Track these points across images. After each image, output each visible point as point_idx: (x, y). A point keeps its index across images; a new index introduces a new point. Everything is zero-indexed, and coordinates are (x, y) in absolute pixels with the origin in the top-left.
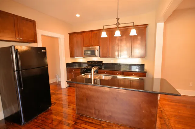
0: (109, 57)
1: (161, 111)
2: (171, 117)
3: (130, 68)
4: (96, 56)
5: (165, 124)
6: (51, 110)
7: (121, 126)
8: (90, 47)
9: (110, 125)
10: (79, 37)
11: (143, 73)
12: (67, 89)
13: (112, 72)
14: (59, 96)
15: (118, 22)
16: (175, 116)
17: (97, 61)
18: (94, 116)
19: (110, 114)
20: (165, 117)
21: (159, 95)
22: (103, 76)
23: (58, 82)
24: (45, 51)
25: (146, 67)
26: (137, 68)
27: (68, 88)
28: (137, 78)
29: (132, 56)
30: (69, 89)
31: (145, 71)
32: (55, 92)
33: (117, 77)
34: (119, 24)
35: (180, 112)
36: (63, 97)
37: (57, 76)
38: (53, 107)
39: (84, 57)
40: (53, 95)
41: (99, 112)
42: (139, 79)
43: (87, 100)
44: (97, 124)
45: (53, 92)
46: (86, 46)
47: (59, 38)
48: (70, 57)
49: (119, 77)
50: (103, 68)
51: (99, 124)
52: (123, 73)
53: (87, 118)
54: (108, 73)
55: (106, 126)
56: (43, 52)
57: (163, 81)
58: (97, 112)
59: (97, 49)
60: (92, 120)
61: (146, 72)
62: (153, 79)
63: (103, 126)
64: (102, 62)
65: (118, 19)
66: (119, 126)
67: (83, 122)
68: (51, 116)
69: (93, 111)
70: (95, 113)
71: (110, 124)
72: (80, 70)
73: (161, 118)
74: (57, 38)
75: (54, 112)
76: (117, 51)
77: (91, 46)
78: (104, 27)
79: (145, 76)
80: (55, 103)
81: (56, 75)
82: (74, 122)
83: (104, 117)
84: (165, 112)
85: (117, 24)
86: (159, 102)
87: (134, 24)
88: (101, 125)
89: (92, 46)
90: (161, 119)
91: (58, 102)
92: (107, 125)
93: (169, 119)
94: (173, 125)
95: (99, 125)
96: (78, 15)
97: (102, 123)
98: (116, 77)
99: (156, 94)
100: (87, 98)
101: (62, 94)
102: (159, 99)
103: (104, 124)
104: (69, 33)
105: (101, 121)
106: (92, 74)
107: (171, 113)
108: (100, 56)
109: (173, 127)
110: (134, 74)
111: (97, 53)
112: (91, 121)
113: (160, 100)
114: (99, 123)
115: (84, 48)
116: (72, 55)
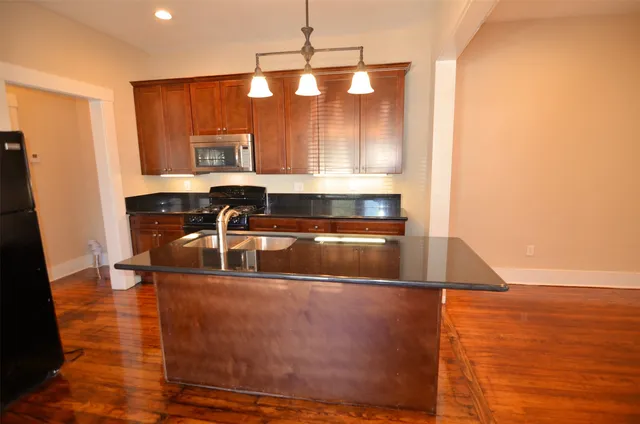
0: (287, 172)
1: (452, 340)
2: (478, 354)
3: (360, 209)
4: (241, 170)
5: (463, 377)
6: (65, 381)
7: (329, 404)
8: (219, 137)
9: (290, 406)
10: (175, 100)
11: (397, 222)
12: (134, 294)
13: (297, 222)
14: (100, 321)
15: (308, 43)
16: (490, 349)
17: (245, 187)
18: (234, 382)
19: (289, 369)
20: (464, 357)
21: (444, 290)
22: (264, 239)
23: (100, 268)
24: (16, 146)
25: (404, 204)
26: (382, 206)
27: (140, 287)
28: (379, 240)
29: (360, 168)
30: (142, 292)
31: (403, 215)
32: (85, 308)
33: (316, 239)
34: (312, 51)
35: (502, 335)
36: (119, 324)
37: (95, 247)
38: (70, 369)
39: (197, 173)
40: (76, 322)
41: (250, 366)
42: (384, 241)
43: (203, 328)
44: (244, 412)
45: (75, 307)
46: (201, 134)
47: (93, 99)
48: (143, 174)
49: (322, 239)
50: (268, 212)
51: (252, 408)
52: (334, 227)
53: (207, 393)
54: (283, 228)
55: (277, 413)
56: (10, 151)
57: (454, 244)
58: (244, 368)
59: (245, 143)
60: (227, 400)
61: (406, 219)
62: (426, 239)
63: (265, 415)
64: (263, 189)
65: (308, 31)
66: (320, 405)
67: (191, 409)
68: (58, 405)
69: (230, 367)
70: (236, 374)
71: (290, 403)
72: (181, 220)
73: (449, 361)
74: (85, 100)
75: (74, 386)
76: (311, 152)
77: (219, 133)
78: (260, 58)
79: (402, 232)
80: (80, 351)
81: (92, 242)
82: (155, 416)
83: (268, 382)
84: (463, 340)
85: (303, 48)
86: (443, 311)
87: (362, 52)
88: (256, 413)
89: (225, 132)
90: (451, 366)
91: (96, 345)
92: (279, 409)
93: (472, 363)
94: (484, 381)
95: (250, 412)
96: (163, 15)
97: (263, 405)
98: (312, 240)
99: (436, 290)
100: (206, 321)
101: (113, 313)
102: (444, 301)
103: (269, 406)
104: (132, 83)
105: (259, 396)
106: (218, 234)
107: (479, 342)
108: (254, 170)
109: (485, 387)
110: (367, 225)
111: (245, 158)
112: (221, 402)
113: (446, 305)
114: (251, 404)
115: (192, 139)
116: (150, 167)
